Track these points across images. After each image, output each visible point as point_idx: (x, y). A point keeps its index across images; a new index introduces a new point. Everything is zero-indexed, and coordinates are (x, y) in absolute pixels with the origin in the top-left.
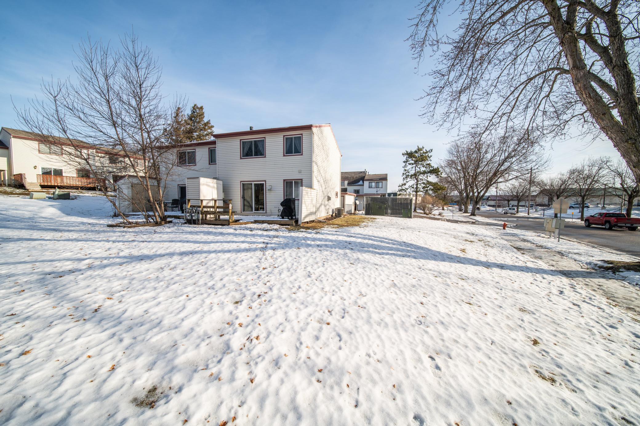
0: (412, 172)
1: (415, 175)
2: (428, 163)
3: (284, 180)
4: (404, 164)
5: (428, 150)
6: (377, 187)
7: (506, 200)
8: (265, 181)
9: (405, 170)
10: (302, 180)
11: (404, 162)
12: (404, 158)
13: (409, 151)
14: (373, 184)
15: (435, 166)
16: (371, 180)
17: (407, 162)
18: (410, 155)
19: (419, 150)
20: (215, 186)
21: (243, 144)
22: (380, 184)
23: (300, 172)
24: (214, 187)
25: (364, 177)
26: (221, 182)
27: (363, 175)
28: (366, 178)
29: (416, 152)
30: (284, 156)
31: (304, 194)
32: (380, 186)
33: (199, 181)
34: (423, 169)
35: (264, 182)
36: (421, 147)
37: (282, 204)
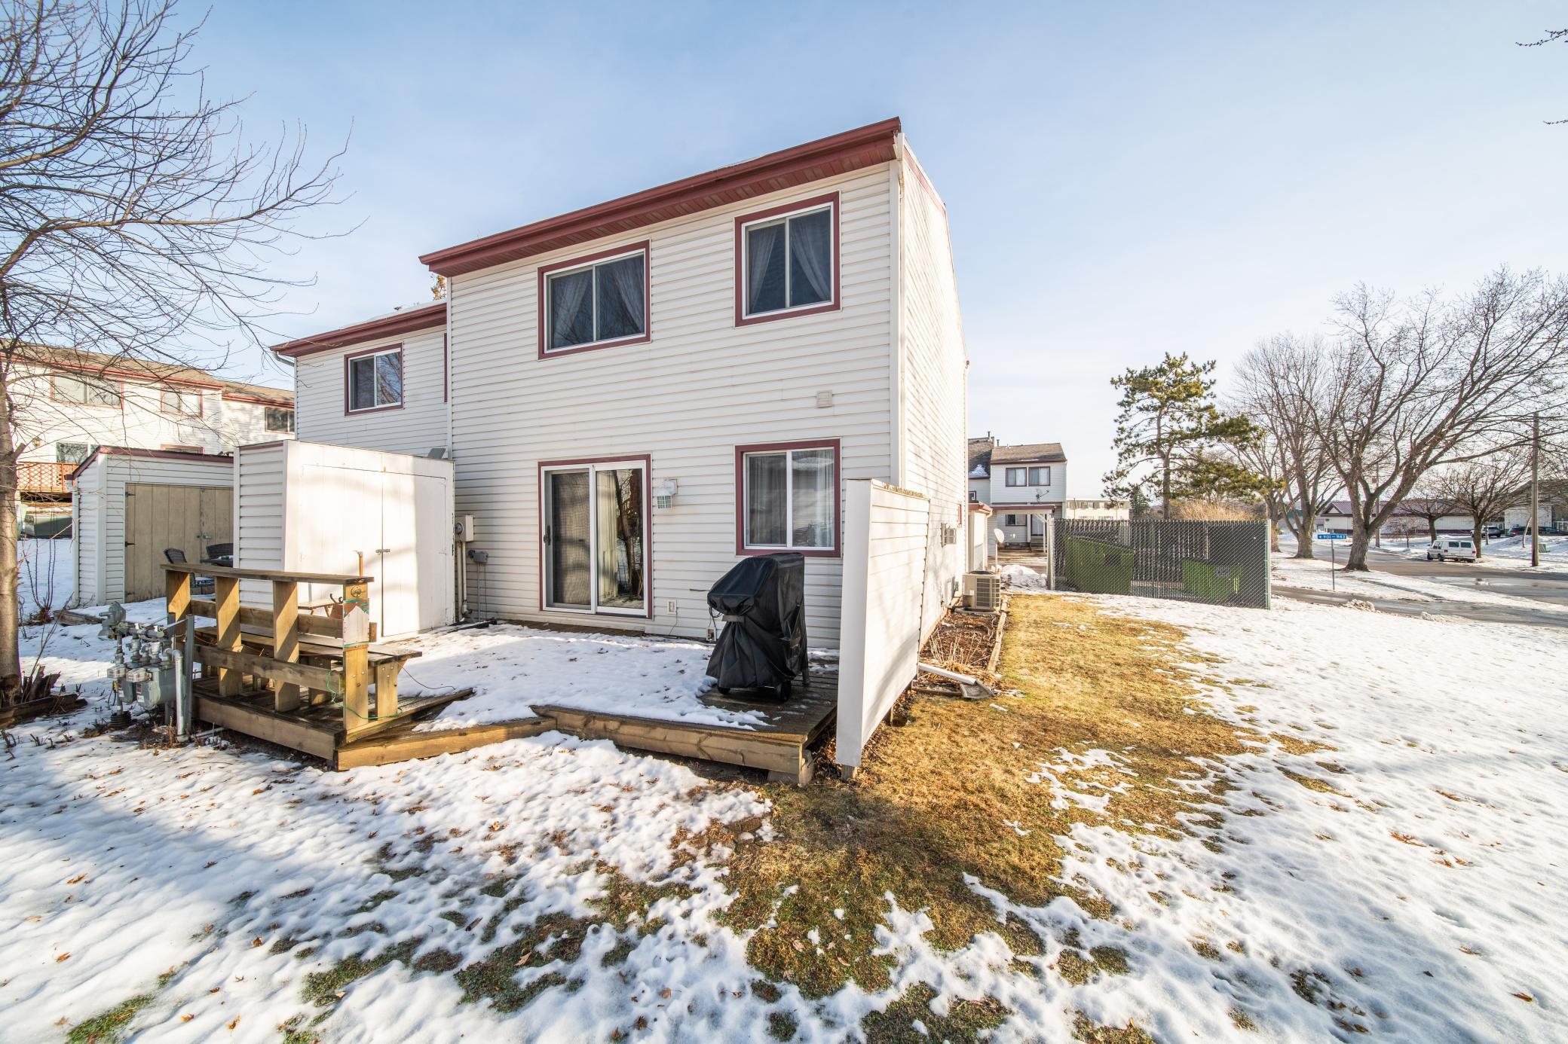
0: (1150, 435)
1: (1158, 443)
2: (1203, 403)
3: (740, 451)
4: (1121, 410)
5: (1199, 365)
6: (1033, 482)
7: (1422, 515)
8: (647, 458)
9: (1122, 430)
10: (835, 443)
11: (1121, 404)
12: (1121, 393)
13: (1139, 370)
14: (1020, 476)
15: (1231, 414)
16: (1011, 463)
17: (1129, 404)
18: (1140, 383)
19: (1172, 365)
20: (407, 485)
21: (555, 288)
22: (1043, 473)
23: (825, 402)
24: (396, 493)
25: (989, 454)
26: (446, 469)
27: (984, 449)
28: (994, 458)
29: (1161, 371)
30: (740, 322)
31: (876, 530)
32: (1043, 480)
33: (283, 462)
34: (1187, 424)
35: (641, 465)
36: (1175, 355)
37: (721, 596)
